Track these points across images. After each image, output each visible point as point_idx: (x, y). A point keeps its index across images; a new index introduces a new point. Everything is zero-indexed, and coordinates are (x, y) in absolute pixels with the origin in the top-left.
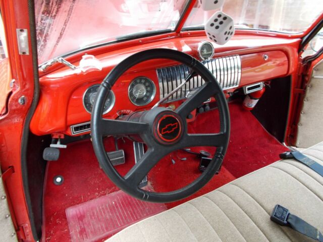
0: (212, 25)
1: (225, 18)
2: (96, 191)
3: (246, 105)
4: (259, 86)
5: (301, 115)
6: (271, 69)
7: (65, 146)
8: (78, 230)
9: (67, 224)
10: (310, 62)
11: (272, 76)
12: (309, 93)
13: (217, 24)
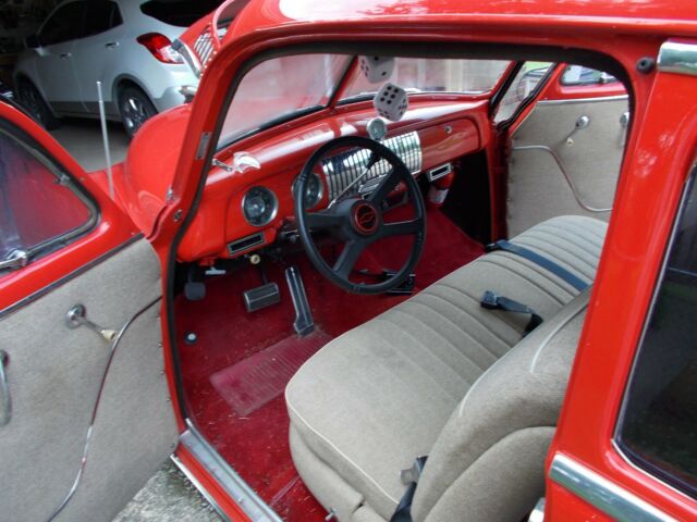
0: (382, 100)
1: (397, 90)
2: (246, 348)
3: (432, 200)
4: (445, 169)
5: (508, 203)
6: (459, 143)
7: (222, 272)
8: (237, 397)
9: (218, 394)
10: (507, 129)
11: (461, 153)
12: (512, 172)
13: (388, 98)
